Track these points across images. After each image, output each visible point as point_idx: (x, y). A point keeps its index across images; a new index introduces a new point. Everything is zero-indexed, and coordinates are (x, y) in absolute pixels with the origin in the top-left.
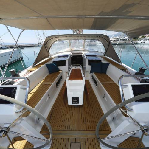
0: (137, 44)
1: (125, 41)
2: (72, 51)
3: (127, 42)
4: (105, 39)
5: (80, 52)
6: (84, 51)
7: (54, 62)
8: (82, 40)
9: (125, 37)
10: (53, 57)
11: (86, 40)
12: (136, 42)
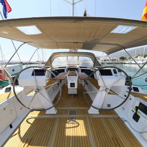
0: (125, 63)
1: (115, 61)
2: (69, 65)
3: (116, 62)
4: (92, 56)
5: (75, 66)
6: (78, 65)
7: (55, 70)
8: (76, 57)
9: (114, 58)
10: (54, 67)
11: (80, 57)
12: (124, 62)
